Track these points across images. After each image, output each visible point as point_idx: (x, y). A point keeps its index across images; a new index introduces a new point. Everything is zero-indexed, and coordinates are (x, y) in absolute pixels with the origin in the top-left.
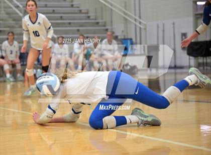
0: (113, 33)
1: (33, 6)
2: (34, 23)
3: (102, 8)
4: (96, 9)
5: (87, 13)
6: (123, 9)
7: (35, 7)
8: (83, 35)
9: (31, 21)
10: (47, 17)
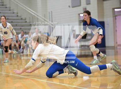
0: (39, 30)
1: (4, 19)
2: (5, 28)
3: (33, 17)
4: (30, 18)
5: (25, 20)
6: (44, 18)
7: (5, 19)
8: (23, 31)
9: (4, 27)
10: (11, 25)
